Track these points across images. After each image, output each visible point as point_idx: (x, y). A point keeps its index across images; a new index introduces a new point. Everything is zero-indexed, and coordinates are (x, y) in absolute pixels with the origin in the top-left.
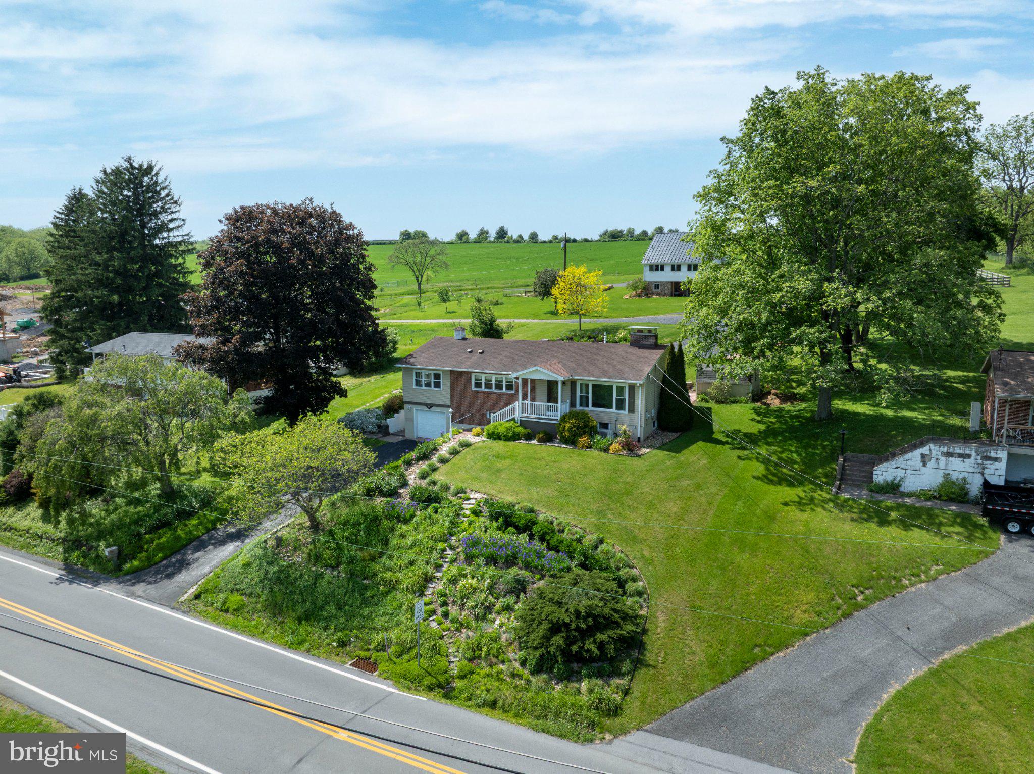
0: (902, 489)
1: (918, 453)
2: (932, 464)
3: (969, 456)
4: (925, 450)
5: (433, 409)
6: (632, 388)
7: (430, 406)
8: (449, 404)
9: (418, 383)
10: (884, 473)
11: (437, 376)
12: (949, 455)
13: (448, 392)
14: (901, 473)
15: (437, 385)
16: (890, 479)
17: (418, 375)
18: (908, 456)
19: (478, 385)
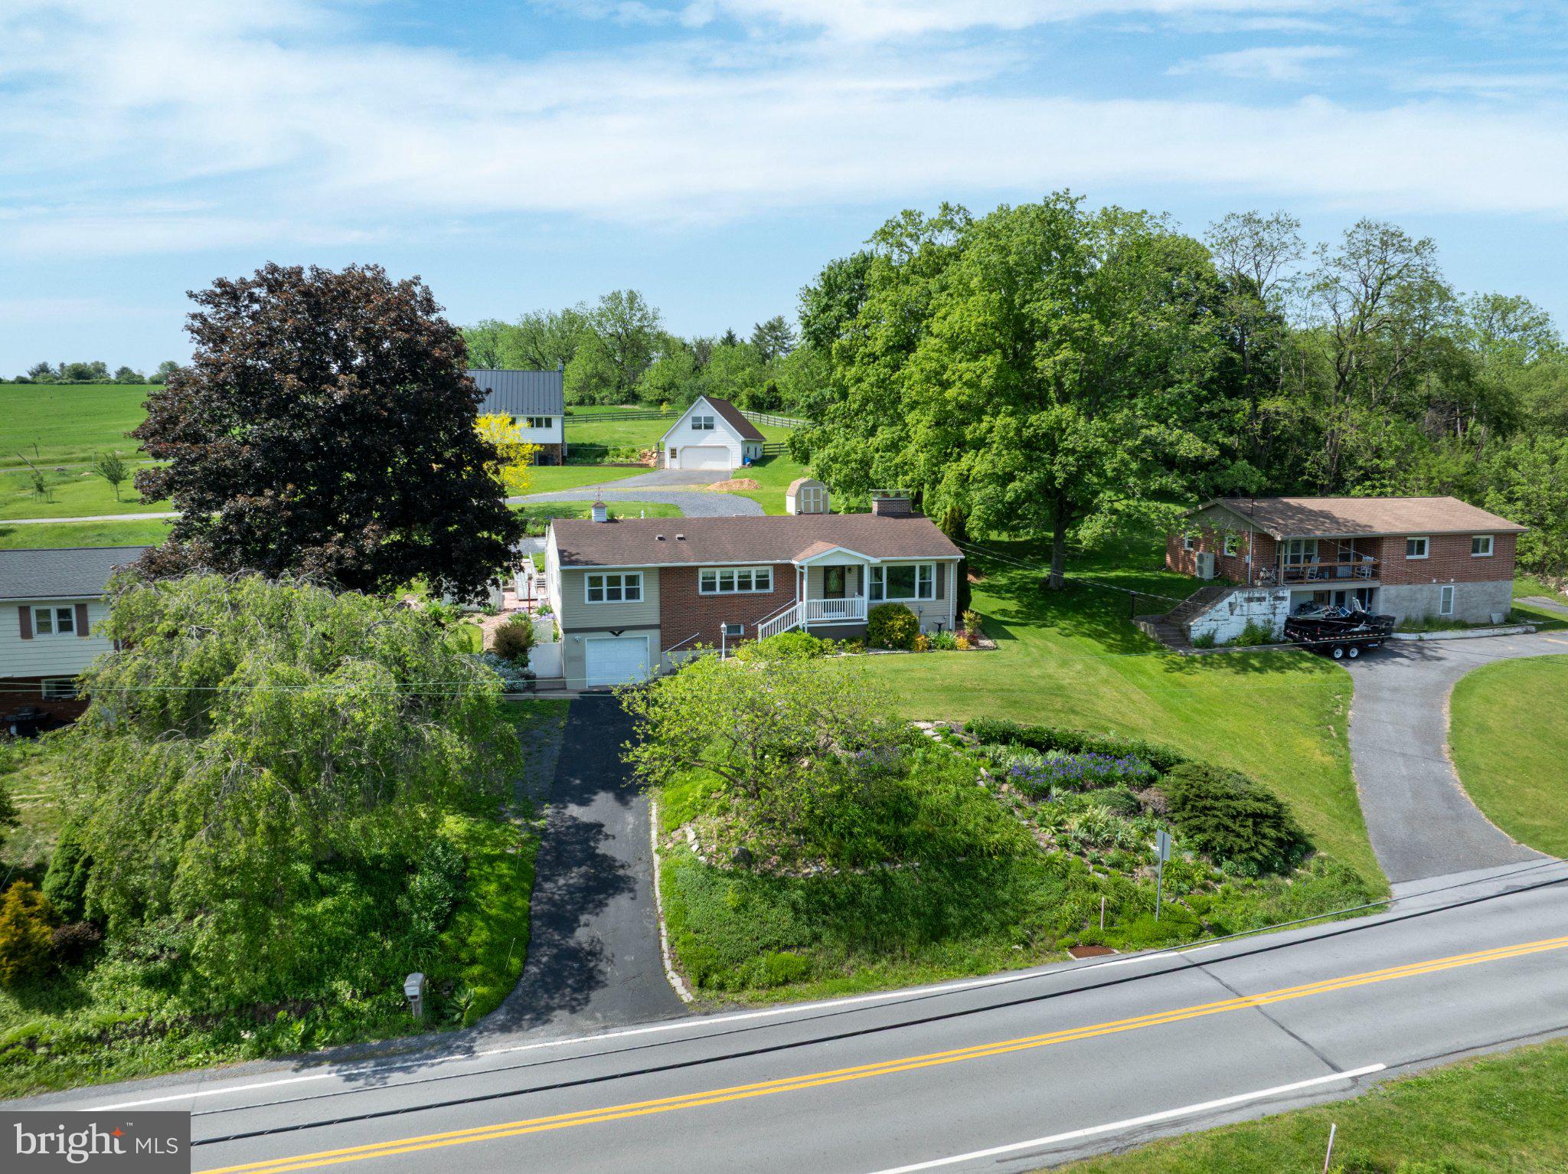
0: (1217, 641)
1: (1225, 603)
2: (1237, 611)
3: (1264, 599)
4: (1231, 599)
5: (625, 634)
6: (941, 566)
7: (617, 631)
8: (657, 621)
9: (596, 595)
10: (1199, 627)
11: (632, 580)
12: (1249, 600)
13: (656, 603)
14: (1213, 625)
15: (632, 594)
16: (1205, 632)
17: (595, 581)
18: (1219, 606)
19: (709, 586)
